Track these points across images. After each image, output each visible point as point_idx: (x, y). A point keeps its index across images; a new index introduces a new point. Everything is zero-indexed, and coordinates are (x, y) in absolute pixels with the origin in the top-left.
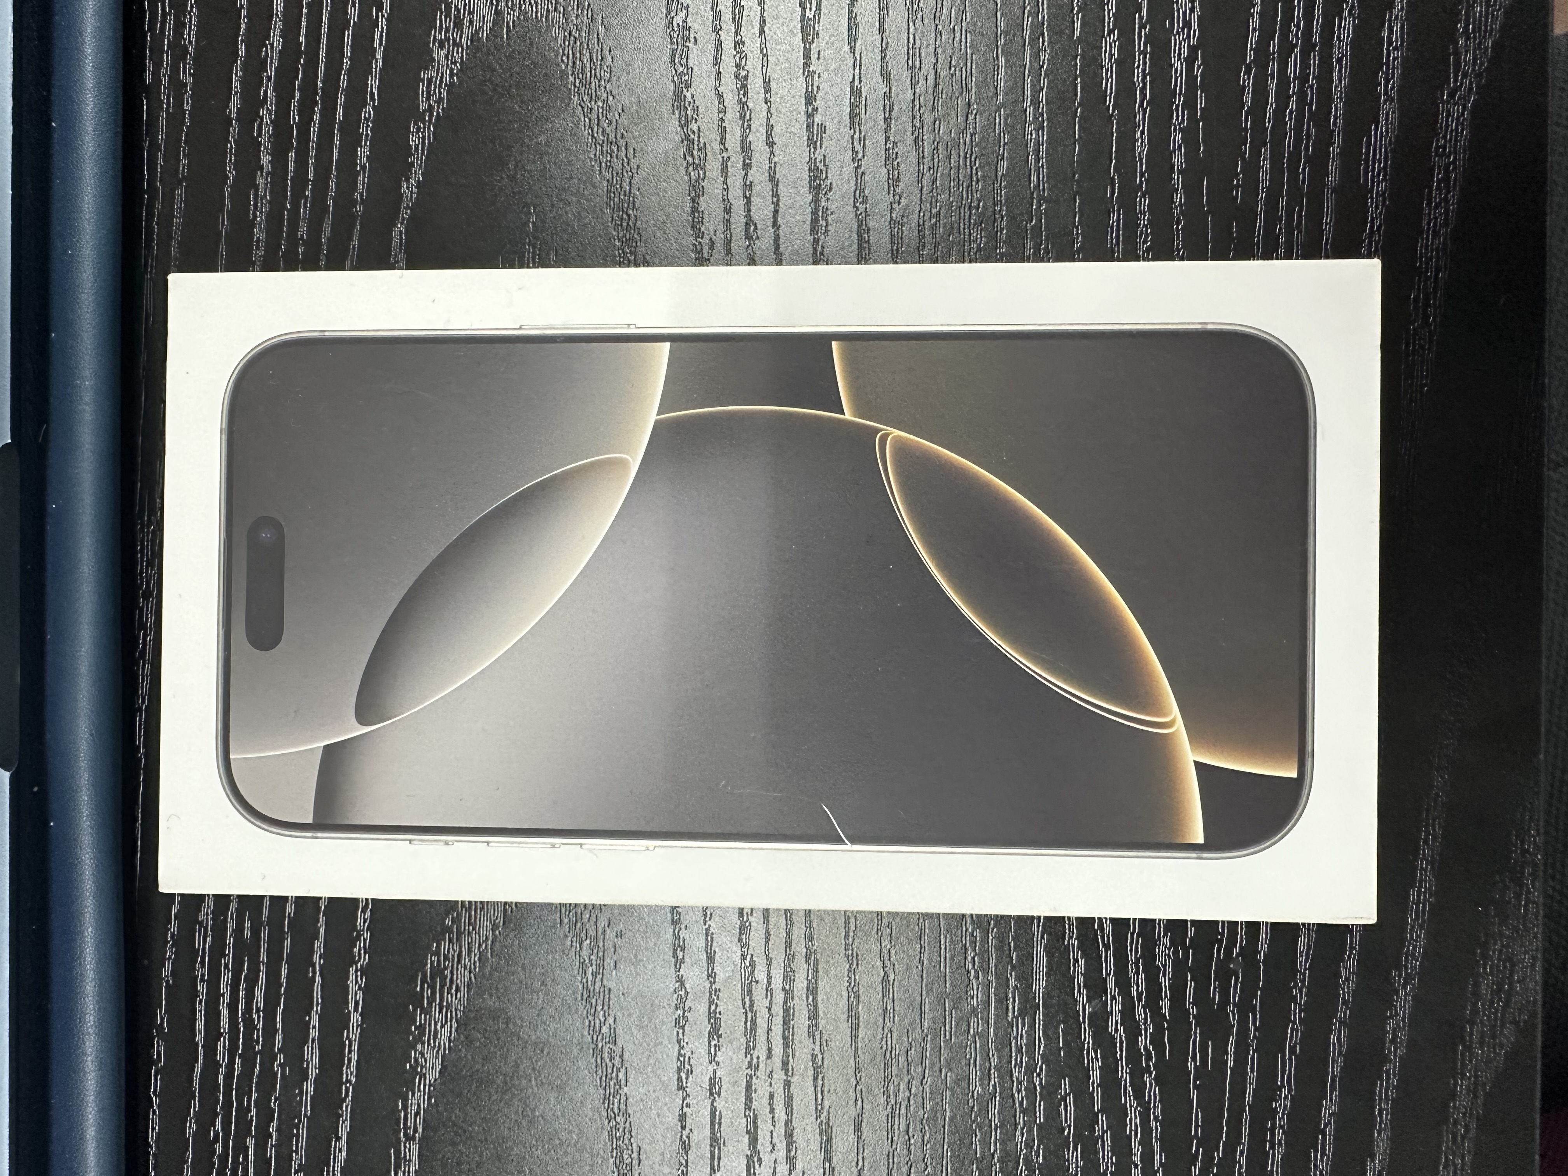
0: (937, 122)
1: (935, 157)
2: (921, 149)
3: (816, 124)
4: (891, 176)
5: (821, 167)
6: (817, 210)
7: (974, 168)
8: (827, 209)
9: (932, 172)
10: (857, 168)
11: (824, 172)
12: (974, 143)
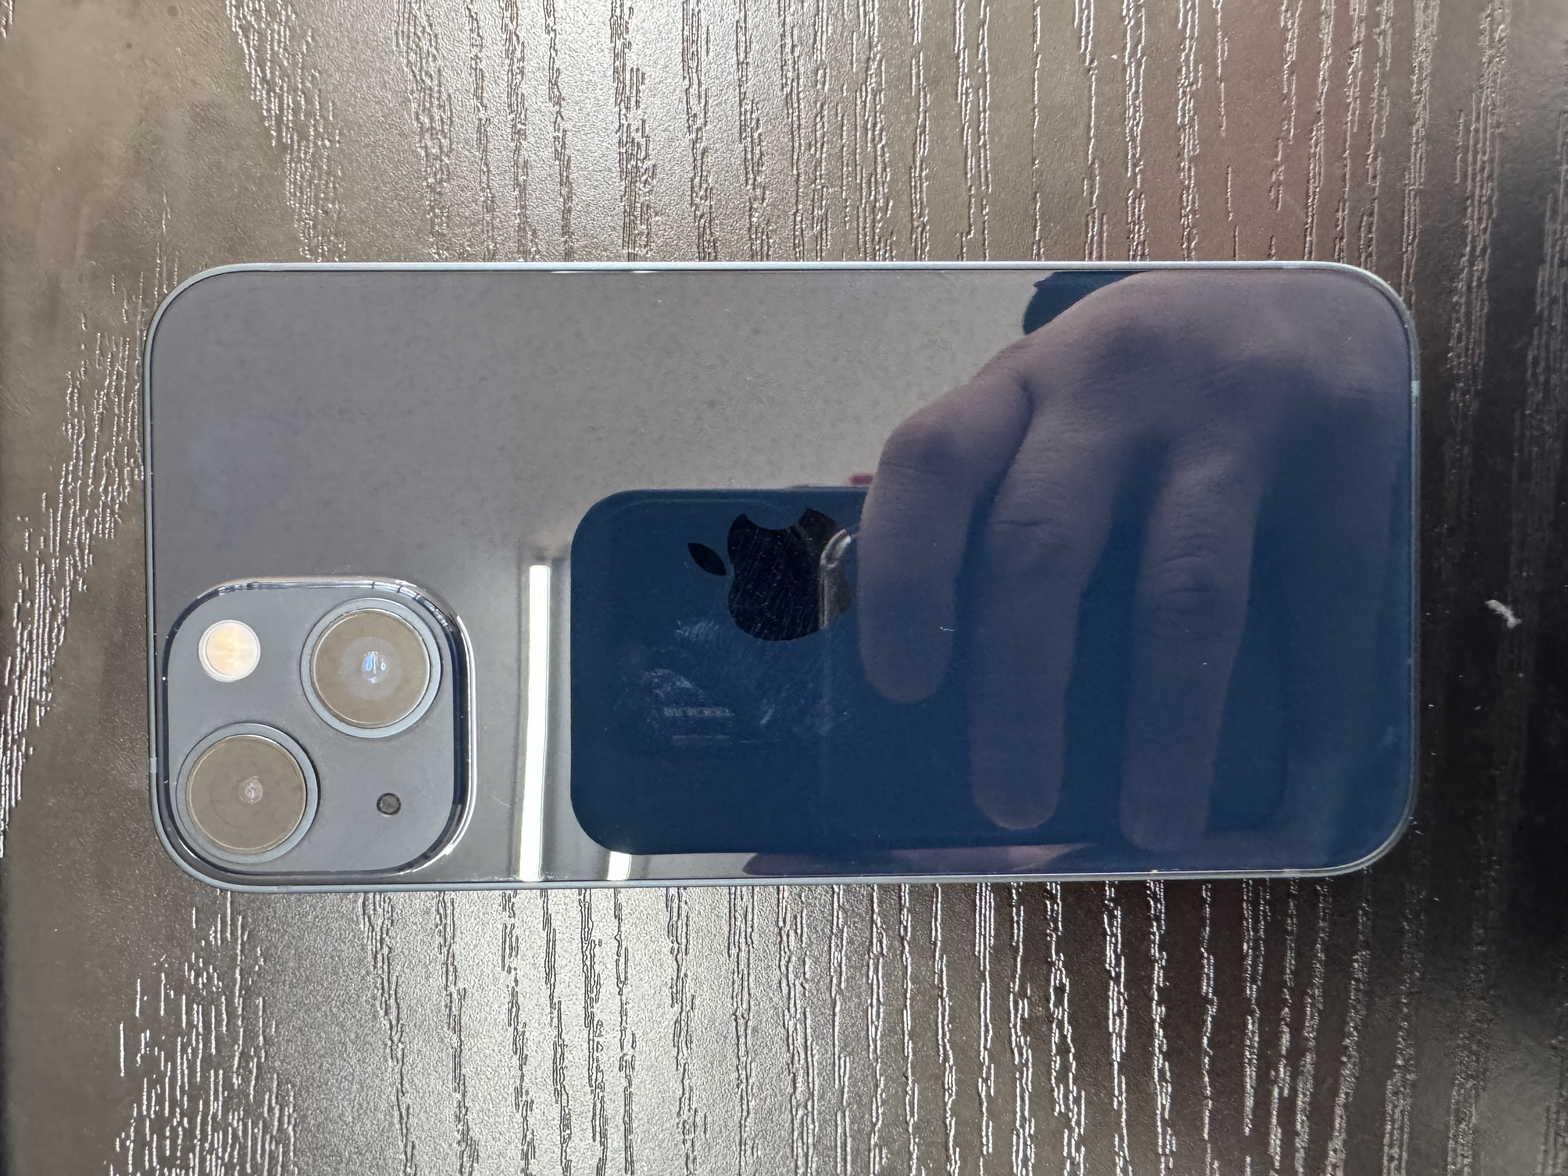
0: (821, 72)
1: (818, 127)
2: (796, 114)
3: (628, 69)
4: (749, 156)
5: (638, 137)
6: (632, 206)
7: (879, 146)
8: (648, 206)
9: (813, 151)
10: (695, 142)
11: (643, 148)
12: (878, 107)
